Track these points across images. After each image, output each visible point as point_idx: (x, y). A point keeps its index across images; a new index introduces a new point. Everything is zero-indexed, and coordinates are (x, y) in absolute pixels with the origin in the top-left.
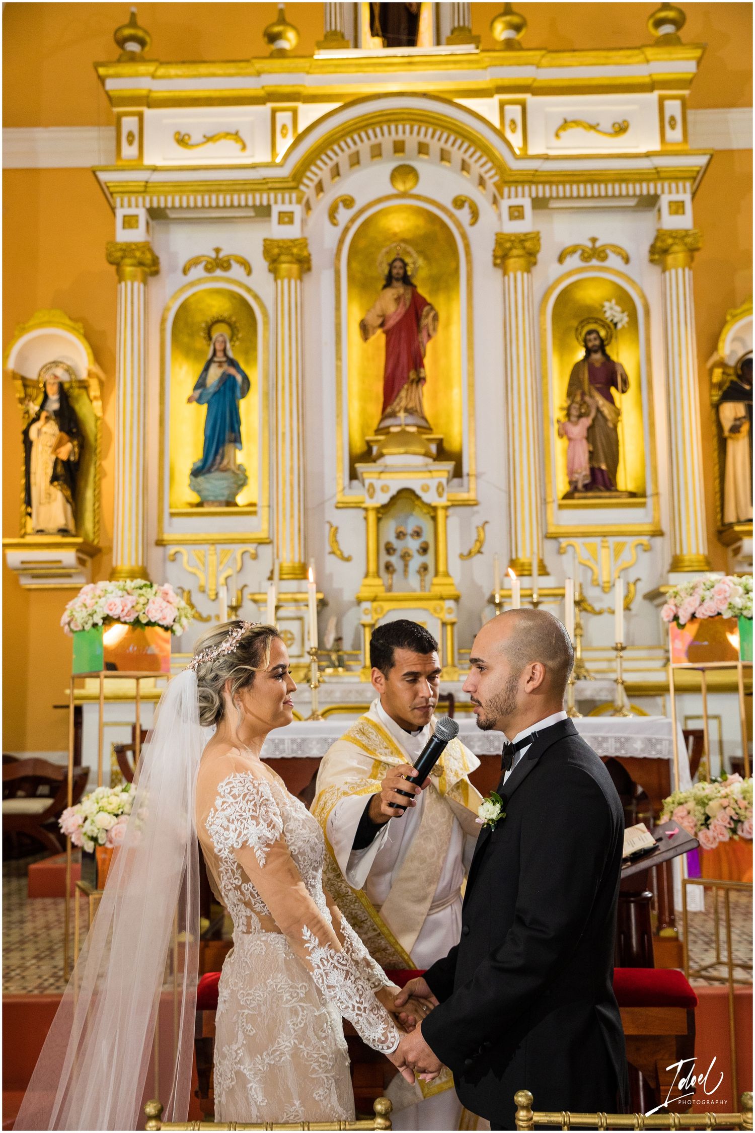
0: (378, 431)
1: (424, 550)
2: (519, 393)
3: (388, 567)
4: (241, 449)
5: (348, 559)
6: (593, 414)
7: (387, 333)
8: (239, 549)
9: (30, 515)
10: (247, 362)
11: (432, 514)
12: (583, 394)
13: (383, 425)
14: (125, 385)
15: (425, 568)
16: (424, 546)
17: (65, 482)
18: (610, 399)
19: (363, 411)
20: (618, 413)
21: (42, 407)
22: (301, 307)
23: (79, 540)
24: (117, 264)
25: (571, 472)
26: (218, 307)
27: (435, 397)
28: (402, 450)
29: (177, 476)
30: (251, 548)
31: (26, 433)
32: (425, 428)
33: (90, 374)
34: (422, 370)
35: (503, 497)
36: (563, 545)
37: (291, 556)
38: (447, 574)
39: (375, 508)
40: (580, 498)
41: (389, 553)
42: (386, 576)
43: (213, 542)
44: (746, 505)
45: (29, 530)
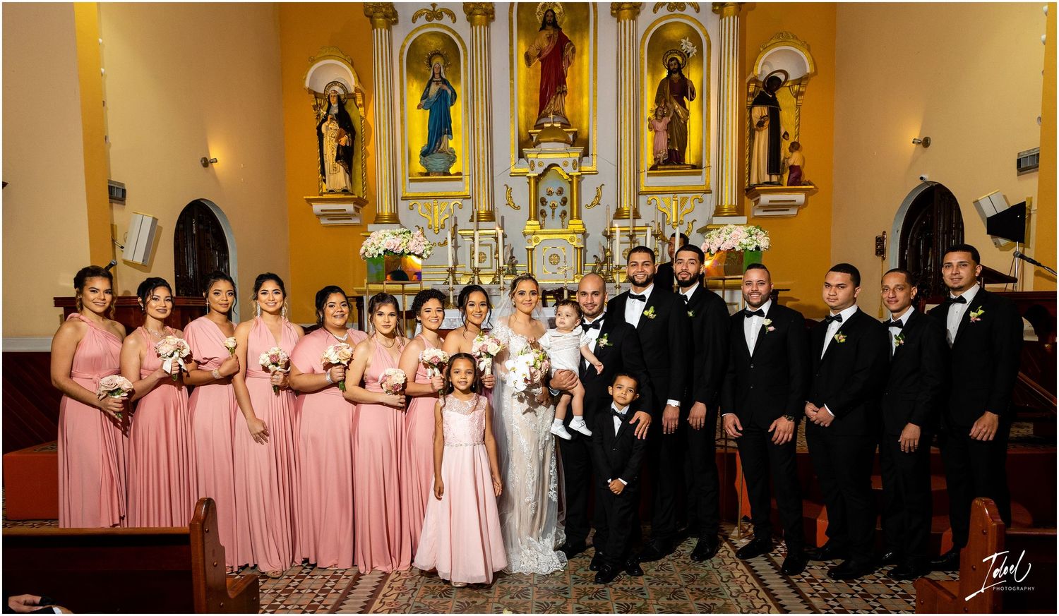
0: (536, 127)
1: (564, 202)
2: (625, 101)
3: (543, 213)
4: (451, 139)
5: (518, 208)
6: (671, 115)
7: (542, 61)
8: (452, 202)
9: (325, 181)
10: (454, 81)
11: (570, 180)
12: (666, 101)
13: (538, 123)
14: (379, 98)
15: (564, 213)
16: (565, 200)
17: (345, 160)
18: (683, 105)
19: (527, 113)
20: (688, 114)
21: (328, 111)
22: (488, 45)
23: (354, 196)
24: (371, 18)
25: (656, 152)
26: (435, 44)
27: (572, 104)
28: (552, 139)
29: (413, 156)
30: (459, 202)
31: (319, 128)
32: (566, 124)
33: (356, 90)
34: (564, 86)
35: (614, 168)
36: (650, 199)
37: (484, 206)
38: (579, 218)
39: (534, 177)
40: (660, 169)
41: (543, 205)
42: (541, 219)
43: (436, 198)
44: (764, 174)
45: (324, 191)
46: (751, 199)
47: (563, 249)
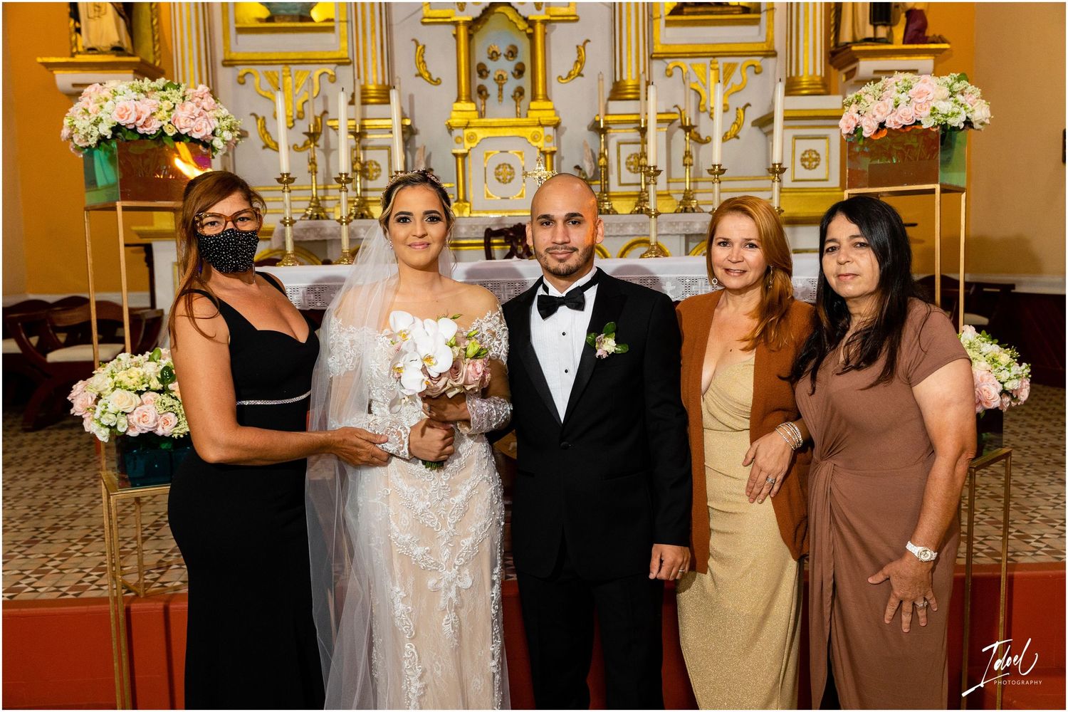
1: (519, 72)
3: (482, 92)
5: (437, 82)
8: (317, 71)
9: (78, 30)
11: (530, 31)
15: (520, 92)
16: (520, 68)
23: (137, 59)
30: (329, 69)
36: (671, 66)
37: (374, 77)
38: (547, 98)
39: (466, 23)
40: (688, 14)
41: (481, 76)
42: (479, 101)
43: (286, 63)
44: (864, 23)
45: (80, 49)
46: (840, 69)
47: (521, 154)
